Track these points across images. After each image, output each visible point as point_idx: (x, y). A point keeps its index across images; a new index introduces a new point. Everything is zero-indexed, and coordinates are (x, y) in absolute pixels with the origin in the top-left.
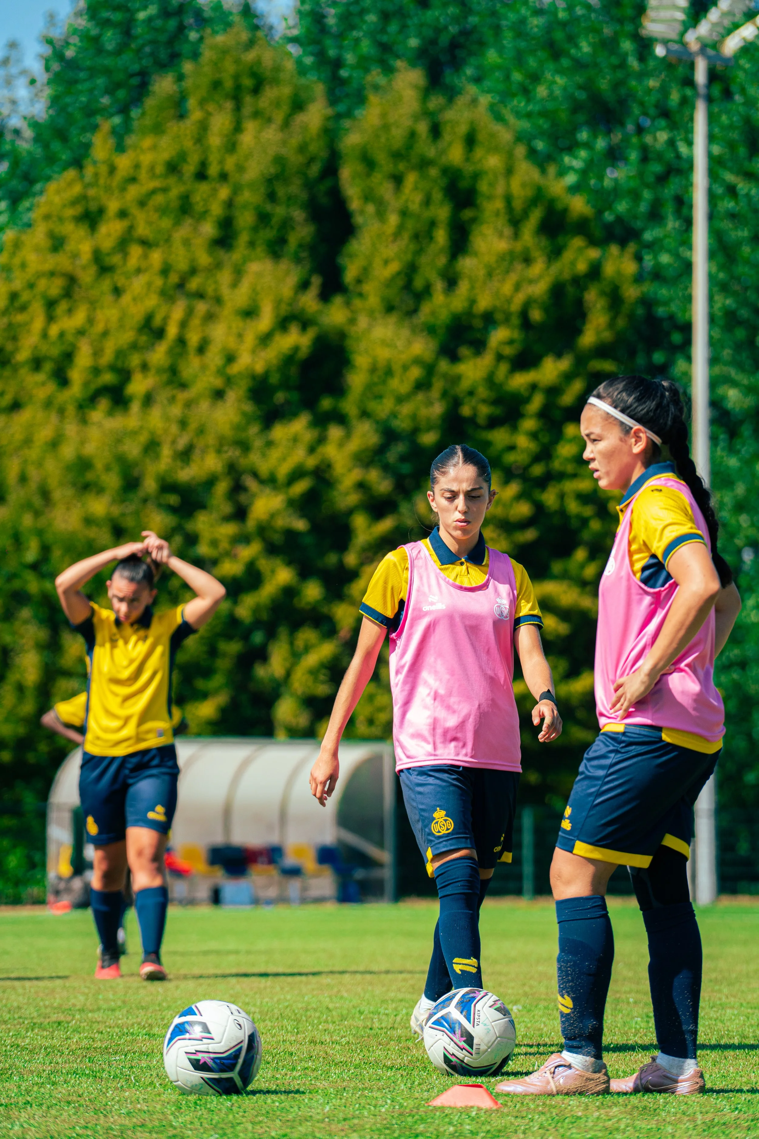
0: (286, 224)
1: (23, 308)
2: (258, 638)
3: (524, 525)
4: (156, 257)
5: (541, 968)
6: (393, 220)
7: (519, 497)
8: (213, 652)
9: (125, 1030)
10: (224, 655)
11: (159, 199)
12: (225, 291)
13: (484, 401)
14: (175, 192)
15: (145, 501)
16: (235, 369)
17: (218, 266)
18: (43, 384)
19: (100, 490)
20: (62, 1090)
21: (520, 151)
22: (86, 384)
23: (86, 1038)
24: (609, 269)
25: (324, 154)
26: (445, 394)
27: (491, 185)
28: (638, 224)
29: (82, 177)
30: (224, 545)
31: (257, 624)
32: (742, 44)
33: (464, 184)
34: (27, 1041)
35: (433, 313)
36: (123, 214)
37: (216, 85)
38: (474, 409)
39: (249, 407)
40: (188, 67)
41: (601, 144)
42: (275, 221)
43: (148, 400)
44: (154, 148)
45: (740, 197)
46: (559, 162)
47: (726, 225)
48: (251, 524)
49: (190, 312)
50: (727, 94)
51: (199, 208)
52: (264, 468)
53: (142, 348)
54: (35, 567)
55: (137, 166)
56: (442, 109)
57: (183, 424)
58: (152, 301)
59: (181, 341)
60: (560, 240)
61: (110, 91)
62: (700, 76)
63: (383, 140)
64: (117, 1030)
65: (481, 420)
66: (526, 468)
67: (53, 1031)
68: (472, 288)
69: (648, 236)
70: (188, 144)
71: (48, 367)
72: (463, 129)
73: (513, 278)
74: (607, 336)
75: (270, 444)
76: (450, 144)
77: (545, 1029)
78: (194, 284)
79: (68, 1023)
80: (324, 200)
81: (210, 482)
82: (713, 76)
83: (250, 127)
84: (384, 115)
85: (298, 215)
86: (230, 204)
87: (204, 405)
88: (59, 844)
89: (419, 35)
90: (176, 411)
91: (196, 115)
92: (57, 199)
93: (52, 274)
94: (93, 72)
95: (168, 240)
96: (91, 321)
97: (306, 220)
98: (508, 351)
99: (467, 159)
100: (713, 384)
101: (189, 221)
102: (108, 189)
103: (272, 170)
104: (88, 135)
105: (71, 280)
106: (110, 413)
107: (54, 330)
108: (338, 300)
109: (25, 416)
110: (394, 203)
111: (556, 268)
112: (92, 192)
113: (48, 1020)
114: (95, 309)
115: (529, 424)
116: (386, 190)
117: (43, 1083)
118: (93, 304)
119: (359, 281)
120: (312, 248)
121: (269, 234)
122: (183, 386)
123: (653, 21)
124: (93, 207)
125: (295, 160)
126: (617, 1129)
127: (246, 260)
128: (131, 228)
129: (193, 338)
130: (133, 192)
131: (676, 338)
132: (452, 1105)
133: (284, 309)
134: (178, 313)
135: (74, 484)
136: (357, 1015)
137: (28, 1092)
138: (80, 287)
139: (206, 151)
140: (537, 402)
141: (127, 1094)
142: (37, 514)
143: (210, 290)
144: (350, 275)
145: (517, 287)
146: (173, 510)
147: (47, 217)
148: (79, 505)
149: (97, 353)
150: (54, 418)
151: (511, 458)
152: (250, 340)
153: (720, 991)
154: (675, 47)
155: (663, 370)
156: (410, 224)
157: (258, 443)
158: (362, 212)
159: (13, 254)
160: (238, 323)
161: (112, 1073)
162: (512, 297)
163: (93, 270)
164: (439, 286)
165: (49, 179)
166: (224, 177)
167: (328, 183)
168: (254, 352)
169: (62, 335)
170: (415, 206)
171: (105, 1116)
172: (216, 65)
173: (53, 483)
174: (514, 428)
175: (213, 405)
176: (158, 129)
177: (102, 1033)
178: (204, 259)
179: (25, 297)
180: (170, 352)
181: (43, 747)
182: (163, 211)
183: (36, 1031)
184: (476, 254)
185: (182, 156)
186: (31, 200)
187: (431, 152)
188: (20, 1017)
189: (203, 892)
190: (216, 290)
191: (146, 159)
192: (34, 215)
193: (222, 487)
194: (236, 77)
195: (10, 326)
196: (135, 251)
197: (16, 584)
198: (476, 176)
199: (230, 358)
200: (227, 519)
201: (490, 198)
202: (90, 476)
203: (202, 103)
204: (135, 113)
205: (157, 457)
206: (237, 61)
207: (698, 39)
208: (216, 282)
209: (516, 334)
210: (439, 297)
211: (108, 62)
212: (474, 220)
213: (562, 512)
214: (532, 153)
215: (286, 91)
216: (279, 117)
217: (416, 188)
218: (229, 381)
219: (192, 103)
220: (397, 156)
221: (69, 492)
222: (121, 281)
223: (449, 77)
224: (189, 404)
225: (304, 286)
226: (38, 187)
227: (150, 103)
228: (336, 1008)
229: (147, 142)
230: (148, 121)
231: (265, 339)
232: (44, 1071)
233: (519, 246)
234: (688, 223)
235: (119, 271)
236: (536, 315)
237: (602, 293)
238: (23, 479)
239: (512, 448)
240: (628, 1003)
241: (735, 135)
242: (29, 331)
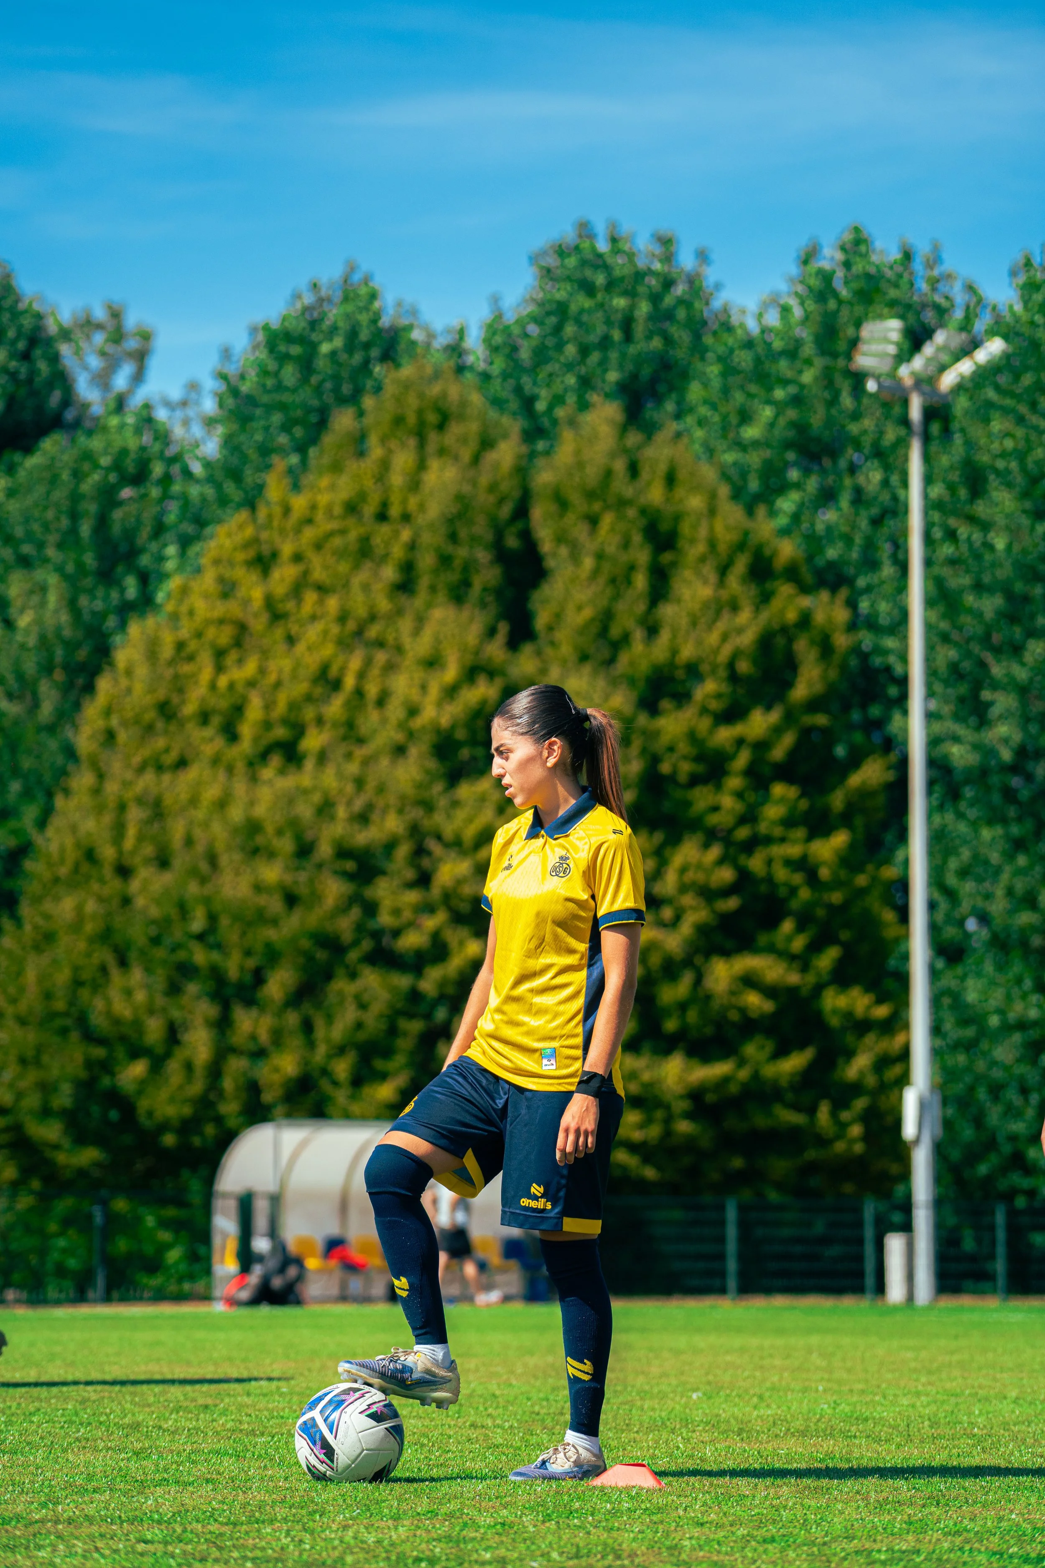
0: (468, 568)
1: (191, 658)
2: (441, 1014)
3: (727, 892)
4: (333, 604)
5: (728, 1358)
6: (588, 563)
7: (721, 861)
8: (393, 1031)
9: (275, 1414)
10: (405, 1034)
11: (337, 541)
12: (407, 641)
13: (685, 758)
14: (353, 535)
15: (320, 866)
16: (418, 723)
17: (399, 612)
18: (211, 740)
19: (271, 855)
20: (203, 1469)
21: (724, 491)
22: (256, 740)
23: (233, 1420)
24: (819, 618)
25: (516, 494)
26: (644, 751)
27: (695, 527)
28: (851, 571)
29: (254, 519)
30: (407, 915)
31: (442, 998)
32: (958, 380)
33: (664, 527)
34: (170, 1423)
35: (632, 664)
36: (298, 558)
37: (399, 421)
38: (675, 766)
39: (432, 764)
40: (368, 402)
41: (812, 484)
42: (457, 563)
43: (322, 757)
44: (332, 487)
45: (960, 543)
46: (770, 504)
47: (945, 571)
48: (436, 891)
49: (368, 662)
50: (947, 432)
51: (379, 551)
52: (448, 830)
53: (317, 700)
54: (201, 937)
55: (313, 507)
56: (639, 448)
57: (360, 783)
58: (328, 650)
59: (359, 693)
60: (768, 585)
61: (286, 428)
62: (915, 413)
63: (577, 479)
64: (266, 1413)
65: (683, 777)
66: (730, 831)
67: (199, 1414)
68: (674, 636)
69: (861, 582)
70: (369, 484)
71: (216, 720)
72: (662, 468)
73: (721, 626)
74: (819, 688)
75: (456, 804)
76: (649, 484)
77: (724, 1415)
78: (373, 632)
79: (216, 1406)
80: (512, 542)
81: (390, 846)
82: (930, 413)
83: (434, 464)
84: (578, 452)
85: (483, 556)
86: (412, 546)
87: (385, 762)
88: (225, 1236)
89: (621, 367)
90: (353, 768)
91: (376, 452)
92: (228, 543)
93: (221, 622)
94: (269, 408)
95: (346, 585)
96: (262, 671)
97: (492, 562)
98: (715, 705)
99: (668, 500)
100: (933, 742)
101: (368, 565)
102: (282, 532)
103: (454, 510)
104: (263, 475)
105: (242, 628)
106: (282, 772)
107: (223, 681)
108: (527, 649)
109: (192, 774)
110: (589, 545)
111: (765, 616)
112: (264, 535)
113: (194, 1404)
114: (267, 659)
115: (734, 782)
116: (580, 531)
117: (182, 1462)
118: (265, 654)
119: (550, 628)
120: (499, 593)
121: (453, 577)
122: (361, 741)
123: (865, 354)
124: (266, 550)
125: (485, 499)
126: (785, 1507)
127: (429, 605)
128: (306, 573)
129: (372, 690)
130: (309, 534)
131: (893, 691)
132: (613, 1485)
133: (469, 659)
134: (355, 663)
135: (243, 849)
136: (525, 1401)
137: (166, 1470)
138: (251, 635)
139: (387, 490)
140: (742, 760)
141: (270, 1472)
142: (203, 880)
143: (390, 638)
144: (541, 621)
145: (725, 637)
146: (350, 877)
147: (217, 562)
148: (249, 870)
149: (268, 706)
150: (221, 775)
151: (713, 819)
152: (434, 691)
153: (917, 1380)
154: (887, 383)
155: (879, 724)
156: (607, 567)
157: (443, 802)
158: (554, 555)
159: (181, 601)
160: (419, 674)
161: (257, 1453)
162: (719, 648)
163: (264, 618)
164: (638, 635)
165: (220, 521)
166: (406, 518)
167: (519, 525)
168: (439, 704)
169: (231, 686)
170: (611, 549)
171: (244, 1493)
172: (399, 400)
173: (220, 846)
174: (719, 787)
175: (393, 762)
176: (336, 468)
177: (250, 1415)
178: (384, 605)
179: (193, 645)
180: (347, 704)
181: (210, 1130)
182: (341, 554)
183: (181, 1413)
184: (679, 601)
185: (362, 496)
186: (201, 544)
187: (628, 492)
188: (166, 1401)
189: (379, 1289)
190: (396, 639)
191: (323, 499)
192: (204, 561)
193: (403, 851)
194: (420, 413)
195: (176, 677)
196: (310, 598)
197: (181, 955)
198: (677, 518)
199: (413, 711)
200: (410, 885)
201: (693, 541)
202: (260, 840)
203: (383, 440)
204: (312, 452)
205: (332, 818)
206: (421, 396)
207: (913, 373)
208: (397, 631)
209: (725, 688)
210: (638, 646)
211: (286, 398)
212: (674, 564)
213: (769, 879)
214: (737, 494)
215: (474, 427)
216: (466, 455)
217: (612, 530)
218: (411, 735)
219: (373, 440)
220: (591, 495)
221: (237, 856)
222: (294, 629)
223: (650, 412)
224: (366, 762)
225: (491, 632)
226: (208, 530)
227: (328, 439)
228: (503, 1395)
229: (324, 482)
230: (326, 460)
231: (451, 692)
232: (184, 1450)
233: (724, 594)
234: (903, 568)
235: (292, 619)
236: (744, 667)
237: (812, 642)
238: (189, 842)
239: (716, 809)
240: (817, 1391)
241: (955, 476)
242: (196, 683)
